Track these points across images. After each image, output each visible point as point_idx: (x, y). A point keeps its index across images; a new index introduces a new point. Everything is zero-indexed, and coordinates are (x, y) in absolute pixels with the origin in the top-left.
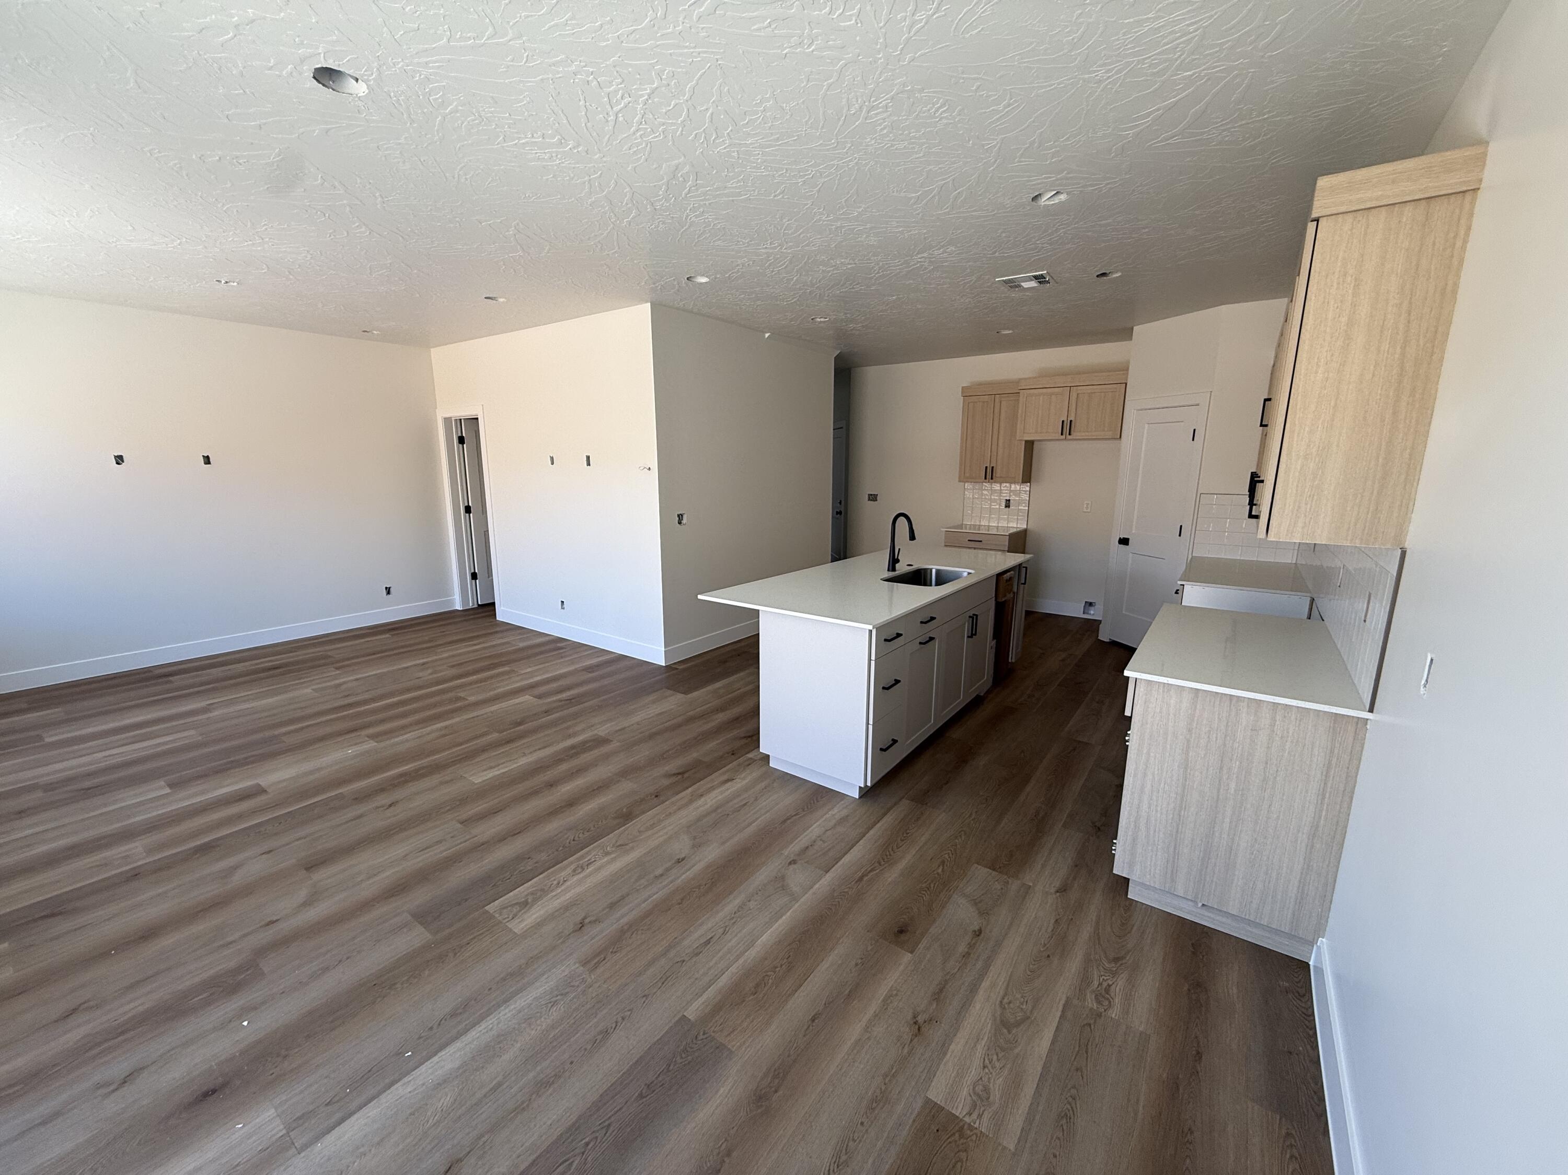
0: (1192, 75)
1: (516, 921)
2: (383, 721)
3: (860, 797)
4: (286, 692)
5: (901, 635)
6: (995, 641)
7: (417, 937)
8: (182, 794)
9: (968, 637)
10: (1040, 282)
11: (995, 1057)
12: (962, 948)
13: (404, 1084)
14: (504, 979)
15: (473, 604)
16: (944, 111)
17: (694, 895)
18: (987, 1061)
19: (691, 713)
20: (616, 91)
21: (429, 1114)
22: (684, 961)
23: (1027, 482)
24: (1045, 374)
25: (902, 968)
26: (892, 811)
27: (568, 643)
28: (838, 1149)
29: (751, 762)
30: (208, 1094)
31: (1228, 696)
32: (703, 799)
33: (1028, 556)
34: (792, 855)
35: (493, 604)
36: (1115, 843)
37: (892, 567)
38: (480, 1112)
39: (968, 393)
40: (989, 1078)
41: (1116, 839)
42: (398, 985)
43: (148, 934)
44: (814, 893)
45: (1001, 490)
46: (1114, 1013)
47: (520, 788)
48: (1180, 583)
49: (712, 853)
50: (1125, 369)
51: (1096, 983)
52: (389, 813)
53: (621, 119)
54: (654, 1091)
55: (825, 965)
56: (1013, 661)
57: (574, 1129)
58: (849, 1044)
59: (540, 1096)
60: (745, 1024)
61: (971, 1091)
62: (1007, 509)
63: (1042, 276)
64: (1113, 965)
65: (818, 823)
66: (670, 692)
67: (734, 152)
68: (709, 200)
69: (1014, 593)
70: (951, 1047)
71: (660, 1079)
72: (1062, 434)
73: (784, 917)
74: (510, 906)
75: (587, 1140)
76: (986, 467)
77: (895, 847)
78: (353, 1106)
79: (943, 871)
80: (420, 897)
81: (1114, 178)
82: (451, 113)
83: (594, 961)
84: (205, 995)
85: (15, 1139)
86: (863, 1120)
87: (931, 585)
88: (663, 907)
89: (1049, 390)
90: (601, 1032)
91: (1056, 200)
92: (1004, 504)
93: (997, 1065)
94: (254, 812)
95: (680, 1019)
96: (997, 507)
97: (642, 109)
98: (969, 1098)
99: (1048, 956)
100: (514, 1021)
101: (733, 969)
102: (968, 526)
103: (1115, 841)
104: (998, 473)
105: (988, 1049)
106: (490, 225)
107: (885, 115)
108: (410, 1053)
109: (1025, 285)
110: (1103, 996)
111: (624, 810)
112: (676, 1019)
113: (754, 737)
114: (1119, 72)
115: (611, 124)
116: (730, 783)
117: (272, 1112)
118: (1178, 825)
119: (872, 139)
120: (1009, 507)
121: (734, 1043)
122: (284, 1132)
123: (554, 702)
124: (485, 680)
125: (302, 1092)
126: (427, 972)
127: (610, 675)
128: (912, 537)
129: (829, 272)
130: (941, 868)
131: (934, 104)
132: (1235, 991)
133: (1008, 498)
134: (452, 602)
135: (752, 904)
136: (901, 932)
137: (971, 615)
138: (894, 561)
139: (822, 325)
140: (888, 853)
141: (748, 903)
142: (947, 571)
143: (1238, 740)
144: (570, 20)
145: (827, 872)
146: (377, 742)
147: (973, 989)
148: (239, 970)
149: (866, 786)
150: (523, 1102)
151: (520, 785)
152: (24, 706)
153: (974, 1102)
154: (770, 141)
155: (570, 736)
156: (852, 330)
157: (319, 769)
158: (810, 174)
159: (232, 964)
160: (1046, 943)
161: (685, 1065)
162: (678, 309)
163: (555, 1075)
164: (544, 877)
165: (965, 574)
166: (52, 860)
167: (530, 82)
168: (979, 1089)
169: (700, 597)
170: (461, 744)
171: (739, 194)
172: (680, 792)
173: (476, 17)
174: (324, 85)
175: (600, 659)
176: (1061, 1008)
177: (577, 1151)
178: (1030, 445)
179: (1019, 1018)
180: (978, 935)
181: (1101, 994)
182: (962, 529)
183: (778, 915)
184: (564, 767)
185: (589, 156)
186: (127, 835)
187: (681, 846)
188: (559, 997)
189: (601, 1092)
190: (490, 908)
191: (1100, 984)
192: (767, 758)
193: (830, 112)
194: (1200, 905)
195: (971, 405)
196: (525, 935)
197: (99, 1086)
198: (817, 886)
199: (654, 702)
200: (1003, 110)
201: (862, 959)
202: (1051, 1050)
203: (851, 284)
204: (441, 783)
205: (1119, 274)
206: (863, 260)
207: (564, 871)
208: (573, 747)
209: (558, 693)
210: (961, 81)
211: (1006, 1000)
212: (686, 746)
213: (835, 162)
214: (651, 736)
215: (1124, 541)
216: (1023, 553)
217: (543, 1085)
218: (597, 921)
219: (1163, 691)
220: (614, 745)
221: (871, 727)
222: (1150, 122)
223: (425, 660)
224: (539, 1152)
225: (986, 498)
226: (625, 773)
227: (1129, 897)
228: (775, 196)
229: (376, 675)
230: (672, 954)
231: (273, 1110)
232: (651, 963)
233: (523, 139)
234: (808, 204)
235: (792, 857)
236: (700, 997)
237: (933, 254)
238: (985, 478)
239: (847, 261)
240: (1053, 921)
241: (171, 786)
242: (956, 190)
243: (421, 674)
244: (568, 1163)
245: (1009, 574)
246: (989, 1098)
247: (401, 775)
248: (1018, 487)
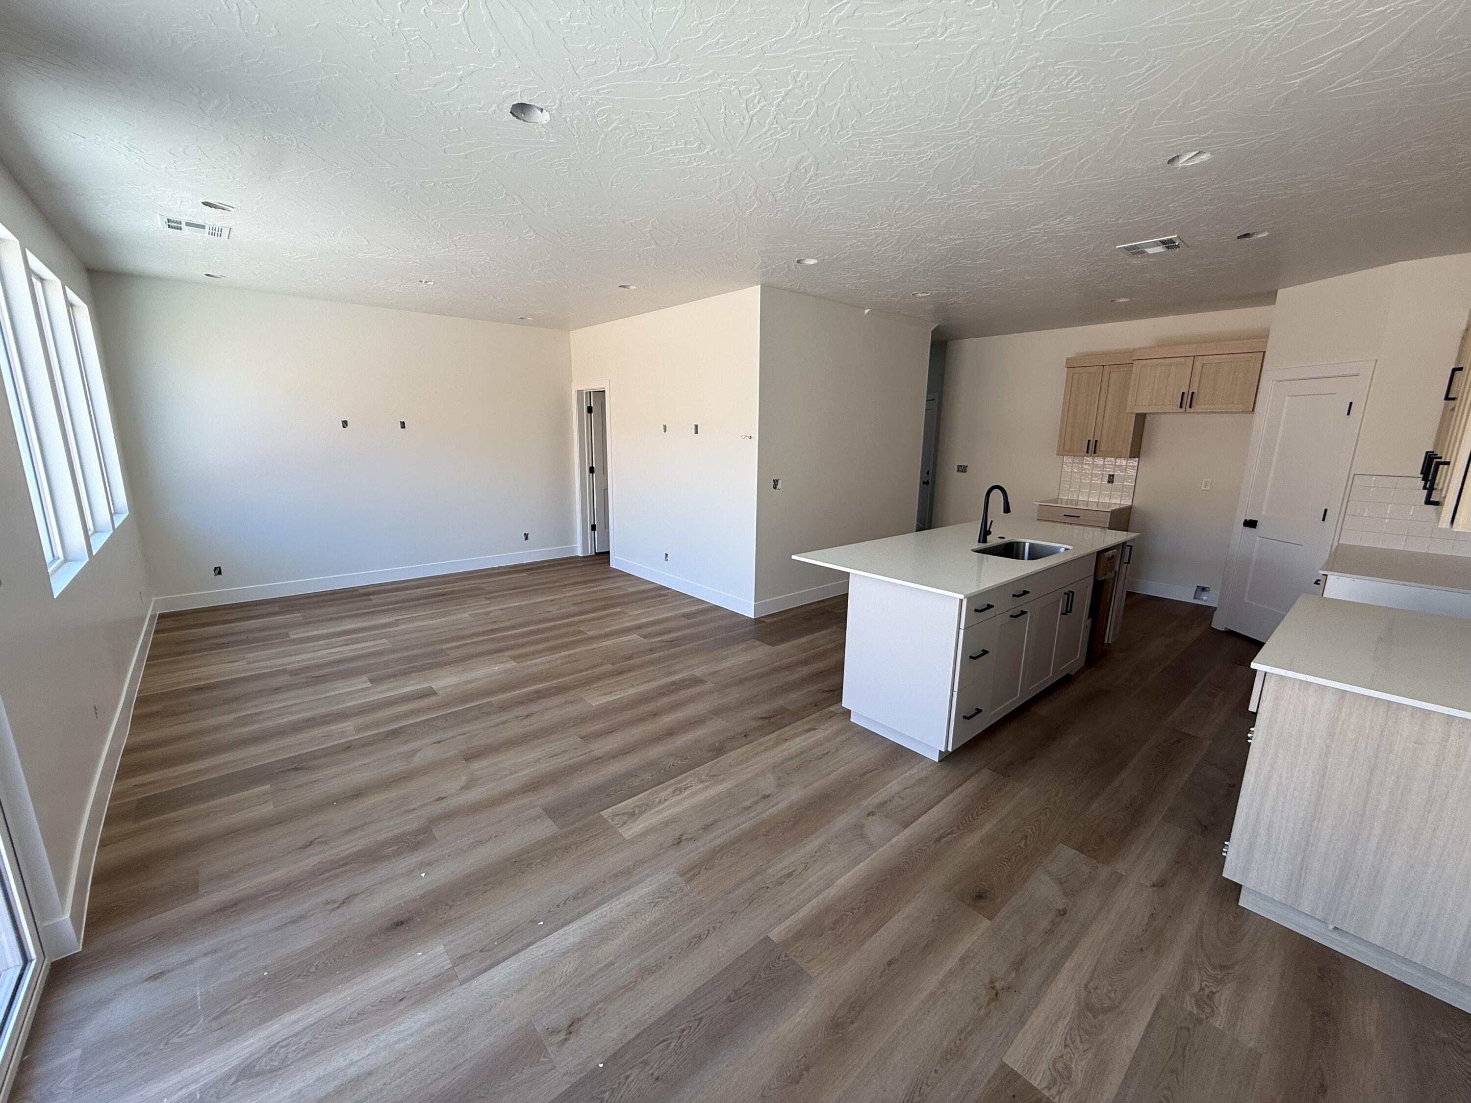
0: (1384, 11)
1: (625, 827)
2: (521, 646)
3: (940, 761)
4: (450, 615)
5: (992, 606)
6: (1091, 620)
7: (546, 829)
8: (380, 689)
9: (1062, 614)
10: (1168, 247)
11: (1078, 1039)
12: (1044, 924)
13: (538, 947)
14: (616, 876)
15: (592, 552)
16: (1078, 82)
17: (779, 830)
18: (1069, 1041)
19: (778, 664)
20: (755, 97)
21: (556, 975)
22: (768, 888)
23: (1135, 457)
24: (1162, 343)
25: (980, 932)
26: (972, 779)
27: (669, 591)
28: (911, 1089)
29: (833, 715)
30: (399, 924)
31: (1387, 703)
32: (787, 744)
33: (1132, 535)
34: (871, 807)
35: (608, 553)
36: (1227, 845)
37: (983, 538)
38: (596, 983)
39: (1073, 365)
40: (1071, 1058)
41: (1228, 841)
42: (533, 865)
43: (358, 794)
44: (892, 846)
45: (1104, 464)
46: (1219, 1022)
47: (628, 715)
48: (1321, 572)
49: (794, 794)
50: (1264, 335)
51: (1197, 988)
52: (525, 722)
53: (755, 121)
54: (740, 998)
55: (900, 916)
56: (1110, 642)
57: (671, 1015)
58: (925, 993)
59: (644, 980)
60: (824, 955)
61: (1051, 1066)
62: (1110, 484)
63: (1171, 241)
64: (1219, 973)
65: (898, 780)
66: (758, 643)
67: (855, 141)
68: (826, 187)
69: (1116, 572)
70: (1030, 1019)
71: (746, 988)
72: (1181, 407)
73: (862, 864)
74: (620, 814)
75: (682, 1027)
76: (1089, 441)
77: (975, 815)
78: (501, 955)
79: (1026, 845)
80: (550, 795)
81: (1270, 132)
82: (611, 131)
83: (690, 873)
84: (396, 847)
85: (277, 929)
86: (937, 1068)
87: (1023, 559)
88: (750, 836)
89: (1168, 361)
90: (694, 937)
91: (1197, 161)
92: (1106, 479)
93: (1080, 1046)
94: (428, 709)
95: (764, 938)
96: (1099, 482)
97: (775, 110)
98: (1048, 1072)
99: (1141, 950)
100: (623, 912)
101: (814, 903)
102: (1064, 502)
103: (1226, 843)
104: (1102, 447)
105: (1071, 1029)
106: (631, 223)
107: (1013, 92)
108: (542, 923)
109: (1150, 251)
110: (1206, 1001)
111: (717, 745)
112: (761, 938)
113: (837, 692)
114: (1291, 17)
115: (746, 126)
116: (813, 732)
117: (441, 948)
118: (1309, 836)
119: (996, 116)
120: (1112, 482)
121: (814, 970)
122: (450, 966)
123: (659, 642)
124: (601, 618)
125: (463, 937)
126: (555, 858)
127: (705, 622)
128: (1007, 510)
129: (936, 248)
130: (1024, 842)
131: (1067, 76)
132: (1373, 1029)
133: (1112, 473)
134: (574, 548)
135: (832, 847)
136: (980, 897)
137: (1067, 592)
138: (985, 533)
139: (923, 300)
140: (967, 819)
141: (828, 845)
142: (1041, 546)
143: (1395, 753)
144: (723, 38)
145: (905, 828)
146: (518, 663)
147: (1056, 967)
148: (417, 832)
149: (947, 751)
150: (630, 983)
151: (629, 712)
152: (277, 609)
153: (1053, 1076)
154: (893, 127)
155: (671, 674)
156: (952, 304)
157: (475, 680)
158: (928, 156)
159: (415, 826)
160: (1139, 935)
161: (769, 980)
162: (785, 290)
163: (657, 965)
164: (649, 794)
165: (1062, 550)
166: (296, 728)
167: (680, 97)
168: (1059, 1066)
169: (794, 557)
170: (582, 671)
171: (856, 180)
172: (767, 735)
173: (643, 46)
174: (517, 118)
175: (697, 607)
176: (1154, 1006)
177: (674, 1035)
178: (1141, 419)
179: (1106, 1005)
180: (1063, 915)
181: (1201, 999)
182: (1057, 503)
183: (857, 861)
184: (666, 700)
185: (723, 157)
186: (343, 716)
187: (767, 784)
188: (660, 899)
189: (695, 988)
190: (605, 813)
191: (1202, 989)
192: (848, 712)
193: (955, 94)
194: (1331, 927)
195: (1076, 377)
196: (632, 841)
197: (328, 903)
198: (895, 840)
199: (744, 650)
200: (1143, 74)
201: (939, 916)
202: (1141, 1046)
203: (957, 259)
204: (566, 703)
205: (1266, 234)
206: (972, 235)
207: (664, 791)
208: (674, 683)
209: (660, 635)
210: (1101, 49)
211: (1092, 984)
212: (774, 693)
213: (956, 142)
214: (742, 681)
215: (1251, 524)
216: (1126, 530)
217: (646, 972)
218: (692, 839)
219: (1300, 689)
220: (708, 686)
221: (955, 694)
222: (1324, 68)
223: (553, 597)
224: (642, 1028)
225: (1086, 473)
226: (717, 712)
227: (1240, 904)
228: (891, 179)
229: (516, 606)
230: (758, 879)
231: (442, 947)
232: (738, 885)
233: (668, 146)
234: (922, 184)
235: (871, 809)
236: (782, 922)
237: (1047, 225)
238: (1087, 452)
239: (956, 237)
240: (1147, 914)
241: (372, 681)
242: (1082, 159)
243: (550, 609)
244: (666, 1043)
245: (1111, 552)
246: (1071, 1077)
247: (537, 692)
248: (1124, 462)
